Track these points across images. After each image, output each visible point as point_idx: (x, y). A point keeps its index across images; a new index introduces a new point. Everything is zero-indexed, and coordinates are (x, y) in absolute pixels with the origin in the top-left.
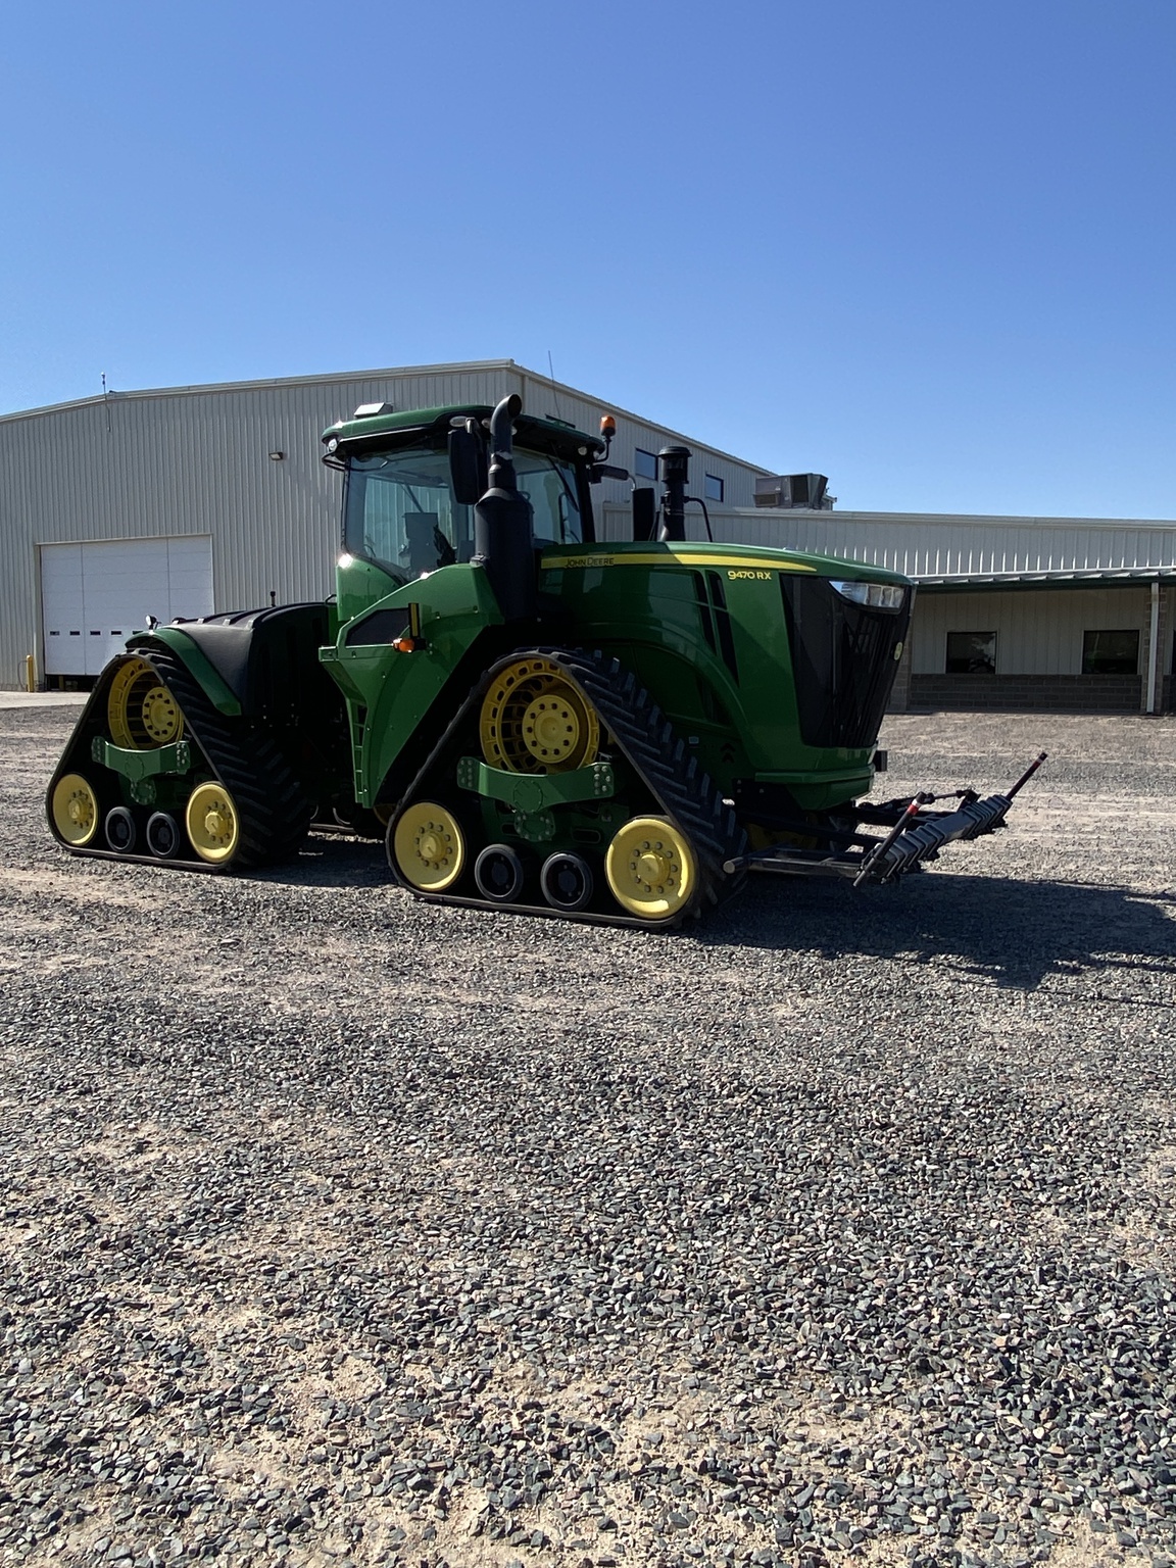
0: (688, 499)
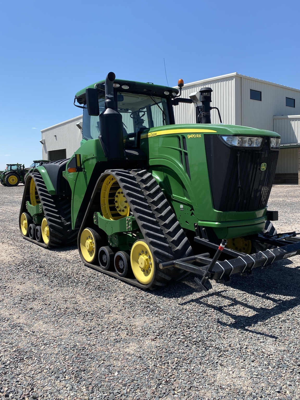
0: (211, 108)
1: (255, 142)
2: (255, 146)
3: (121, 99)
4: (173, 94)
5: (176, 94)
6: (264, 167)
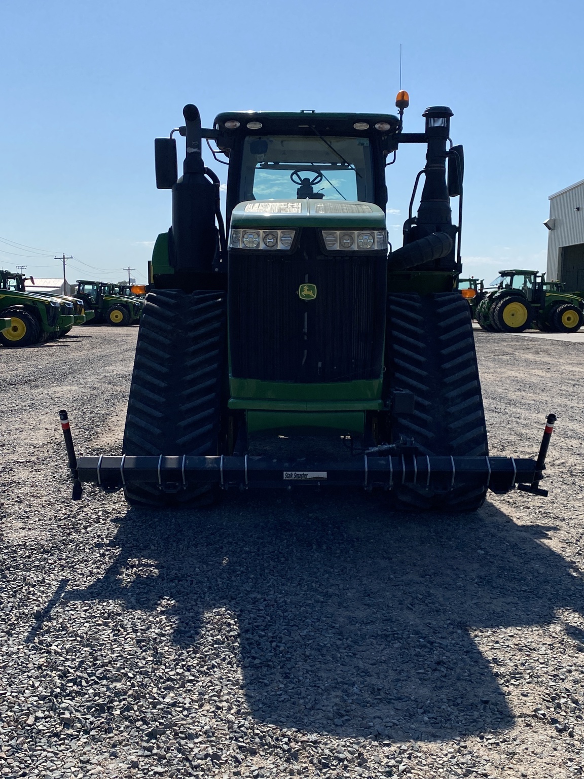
1: (281, 240)
2: (279, 248)
3: (260, 149)
4: (377, 126)
5: (387, 127)
6: (311, 293)
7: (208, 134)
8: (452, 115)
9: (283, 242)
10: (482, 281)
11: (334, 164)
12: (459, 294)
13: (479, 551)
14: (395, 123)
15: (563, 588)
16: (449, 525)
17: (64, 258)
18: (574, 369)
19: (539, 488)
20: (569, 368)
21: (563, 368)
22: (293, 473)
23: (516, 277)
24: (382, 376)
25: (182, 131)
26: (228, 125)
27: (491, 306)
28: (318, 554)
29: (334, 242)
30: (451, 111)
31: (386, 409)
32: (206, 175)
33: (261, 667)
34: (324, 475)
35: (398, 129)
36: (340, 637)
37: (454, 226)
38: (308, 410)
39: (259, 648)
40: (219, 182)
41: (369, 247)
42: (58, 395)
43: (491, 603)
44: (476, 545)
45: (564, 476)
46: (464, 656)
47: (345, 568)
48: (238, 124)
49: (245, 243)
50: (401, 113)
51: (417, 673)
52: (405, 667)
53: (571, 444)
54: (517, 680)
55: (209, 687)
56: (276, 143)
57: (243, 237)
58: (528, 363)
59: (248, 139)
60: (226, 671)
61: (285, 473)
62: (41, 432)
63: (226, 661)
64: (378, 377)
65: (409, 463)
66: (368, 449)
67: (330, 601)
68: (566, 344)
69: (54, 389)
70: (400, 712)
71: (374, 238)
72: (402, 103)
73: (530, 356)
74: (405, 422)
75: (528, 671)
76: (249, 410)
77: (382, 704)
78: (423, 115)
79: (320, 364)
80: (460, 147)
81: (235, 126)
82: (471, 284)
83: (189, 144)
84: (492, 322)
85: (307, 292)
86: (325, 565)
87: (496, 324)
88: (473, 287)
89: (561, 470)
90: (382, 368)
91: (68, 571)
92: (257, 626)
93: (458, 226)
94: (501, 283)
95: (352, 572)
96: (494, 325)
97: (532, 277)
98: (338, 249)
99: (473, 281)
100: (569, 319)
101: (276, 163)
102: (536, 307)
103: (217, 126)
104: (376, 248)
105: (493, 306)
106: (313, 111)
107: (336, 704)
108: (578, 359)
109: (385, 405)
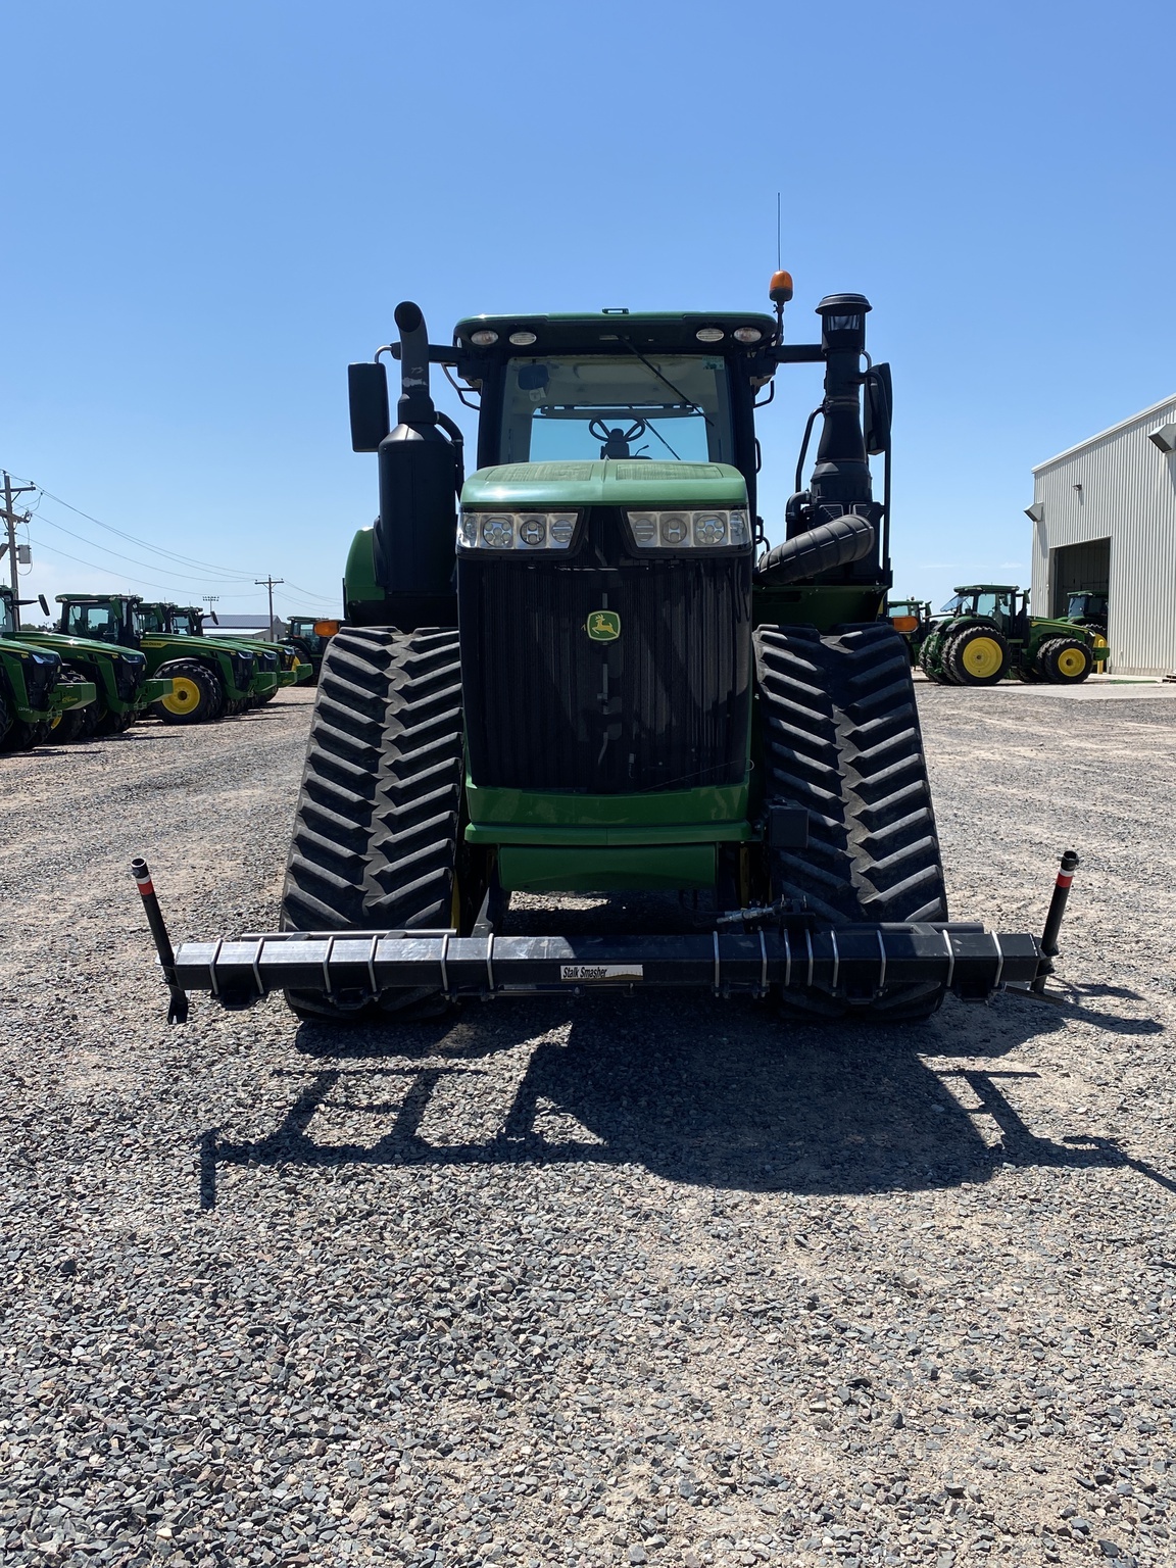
1: (552, 531)
2: (548, 546)
3: (534, 379)
4: (738, 334)
5: (756, 335)
6: (609, 628)
7: (442, 355)
8: (869, 309)
9: (556, 536)
10: (927, 605)
11: (668, 406)
12: (888, 626)
13: (934, 1106)
14: (770, 328)
15: (1098, 1189)
16: (879, 1049)
17: (270, 583)
18: (1083, 745)
19: (1046, 987)
20: (1074, 743)
21: (1065, 744)
22: (579, 967)
23: (982, 597)
24: (747, 778)
25: (395, 350)
26: (478, 339)
27: (943, 644)
28: (629, 1117)
29: (650, 533)
30: (866, 301)
31: (755, 840)
32: (437, 426)
33: (489, 1398)
34: (637, 970)
35: (776, 338)
36: (657, 1318)
37: (878, 504)
38: (610, 844)
39: (491, 1348)
40: (462, 438)
41: (716, 540)
42: (229, 805)
43: (960, 1228)
44: (929, 1093)
45: (1082, 944)
46: (909, 1364)
47: (680, 1149)
48: (494, 337)
49: (488, 538)
50: (780, 310)
51: (812, 1410)
52: (784, 1394)
53: (1089, 880)
54: (1021, 1427)
55: (373, 1454)
56: (564, 370)
57: (483, 528)
58: (1008, 736)
59: (513, 363)
60: (416, 1410)
61: (563, 968)
62: (183, 873)
63: (421, 1384)
64: (738, 780)
65: (798, 946)
66: (723, 916)
67: (644, 1228)
68: (1068, 704)
69: (224, 795)
70: (771, 1520)
71: (725, 525)
72: (782, 293)
73: (1008, 724)
74: (791, 859)
75: (1043, 1403)
76: (502, 845)
77: (735, 1496)
78: (818, 311)
79: (632, 758)
80: (886, 366)
81: (490, 339)
82: (910, 610)
83: (407, 373)
84: (946, 670)
85: (603, 626)
86: (643, 1143)
87: (952, 672)
88: (913, 614)
89: (1076, 932)
90: (748, 764)
91: (156, 1162)
92: (494, 1293)
93: (883, 504)
94: (959, 608)
95: (692, 1158)
96: (949, 675)
97: (1009, 597)
98: (659, 545)
99: (913, 605)
100: (1069, 662)
101: (569, 407)
102: (1016, 645)
103: (459, 341)
104: (729, 543)
105: (947, 644)
106: (625, 311)
107: (637, 1501)
108: (1088, 727)
109: (755, 832)
